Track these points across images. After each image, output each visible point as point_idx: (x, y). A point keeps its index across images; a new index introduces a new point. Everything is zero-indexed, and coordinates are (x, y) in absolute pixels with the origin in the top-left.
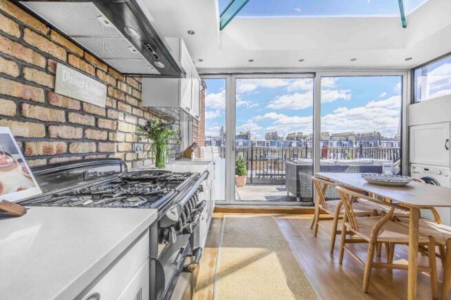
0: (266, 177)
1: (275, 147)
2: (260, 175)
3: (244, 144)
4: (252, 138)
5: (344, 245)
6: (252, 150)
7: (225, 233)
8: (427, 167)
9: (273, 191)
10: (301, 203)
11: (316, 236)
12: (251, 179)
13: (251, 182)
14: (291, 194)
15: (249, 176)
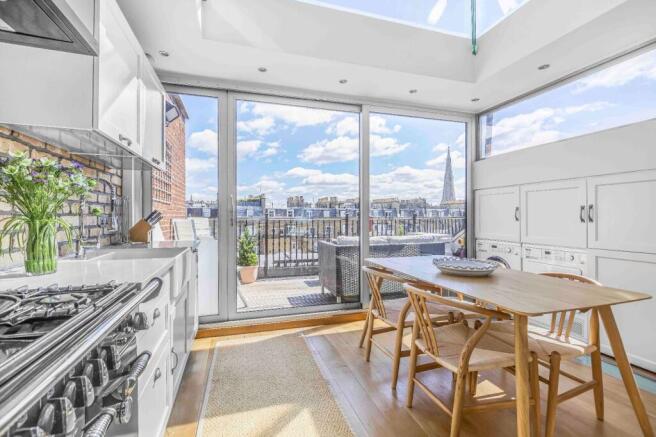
0: (288, 264)
1: (300, 219)
2: (279, 262)
3: (256, 214)
4: (268, 205)
5: (414, 377)
6: (267, 223)
7: (215, 381)
8: (495, 243)
9: (301, 288)
10: (343, 305)
11: (368, 360)
12: (265, 268)
13: (265, 274)
14: (326, 291)
15: (263, 266)
